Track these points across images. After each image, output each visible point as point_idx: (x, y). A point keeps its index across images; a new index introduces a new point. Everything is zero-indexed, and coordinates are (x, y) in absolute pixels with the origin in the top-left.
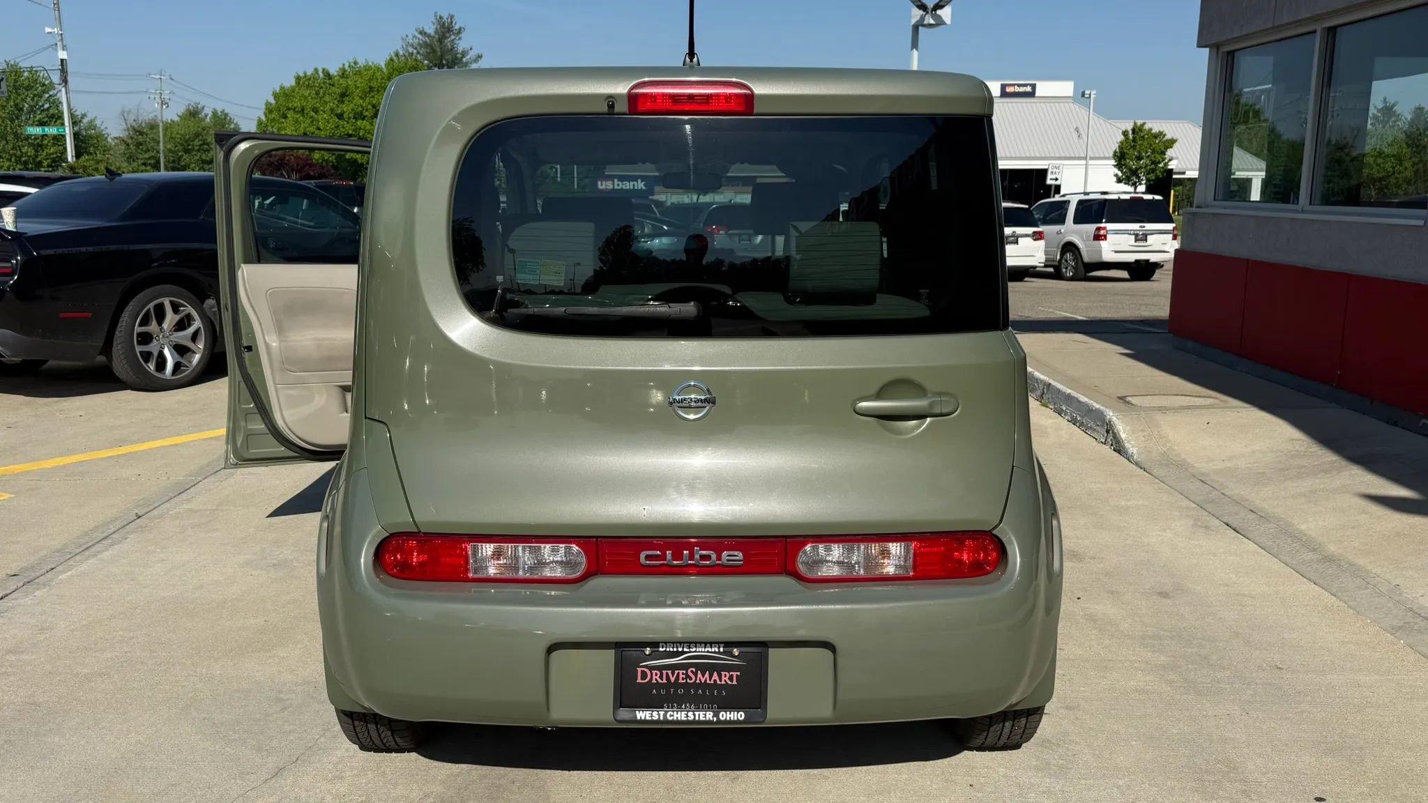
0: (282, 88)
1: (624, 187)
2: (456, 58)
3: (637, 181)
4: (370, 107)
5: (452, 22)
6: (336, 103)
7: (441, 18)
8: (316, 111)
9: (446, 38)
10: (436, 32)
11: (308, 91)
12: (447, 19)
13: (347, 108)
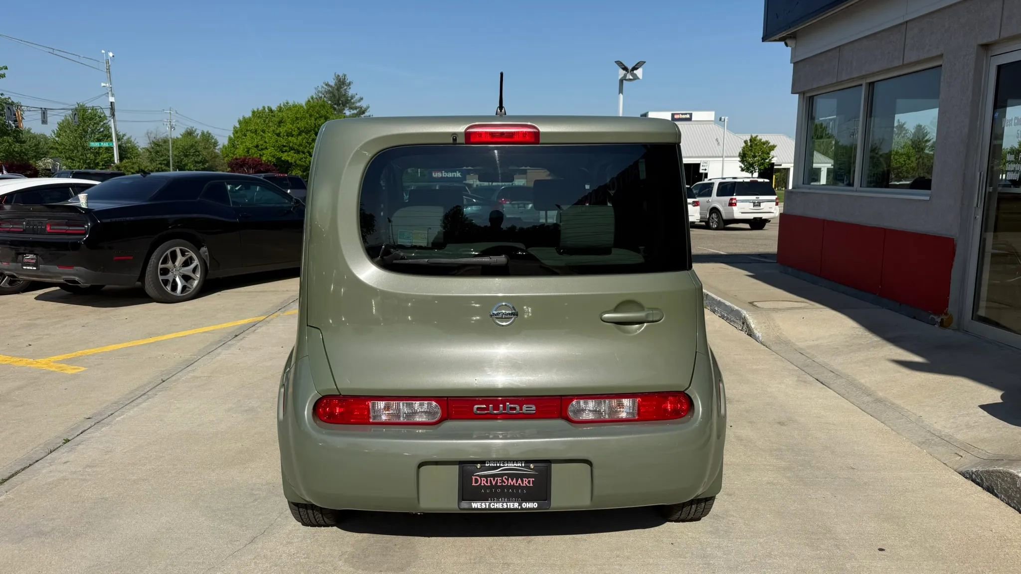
0: (244, 118)
1: (448, 176)
2: (348, 100)
3: (456, 172)
4: (296, 129)
5: (345, 79)
6: (276, 126)
7: (338, 76)
8: (264, 131)
9: (342, 88)
10: (336, 85)
11: (259, 120)
12: (342, 77)
13: (282, 130)
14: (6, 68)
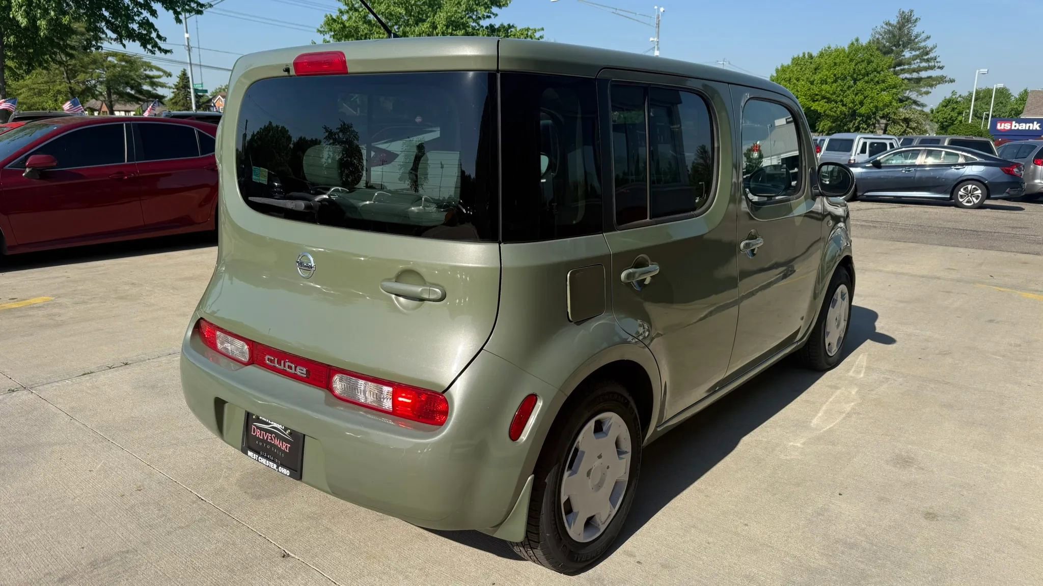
0: (782, 66)
1: (1020, 128)
2: (910, 40)
3: (1033, 124)
4: (832, 76)
5: (911, 15)
6: (811, 74)
7: (903, 12)
8: (798, 80)
9: (905, 26)
10: (898, 23)
11: (796, 68)
12: (908, 13)
13: (817, 77)
14: (543, 29)
